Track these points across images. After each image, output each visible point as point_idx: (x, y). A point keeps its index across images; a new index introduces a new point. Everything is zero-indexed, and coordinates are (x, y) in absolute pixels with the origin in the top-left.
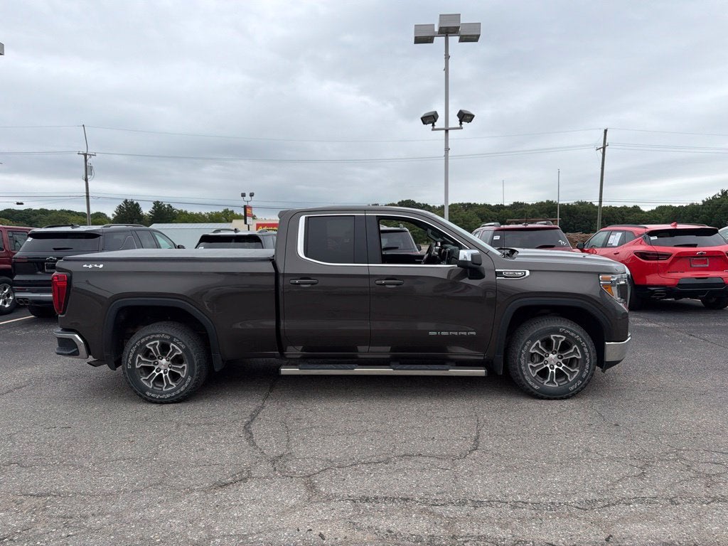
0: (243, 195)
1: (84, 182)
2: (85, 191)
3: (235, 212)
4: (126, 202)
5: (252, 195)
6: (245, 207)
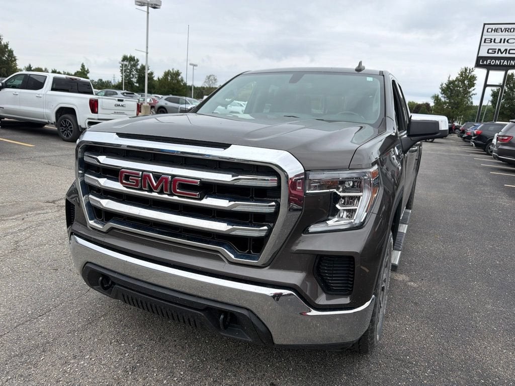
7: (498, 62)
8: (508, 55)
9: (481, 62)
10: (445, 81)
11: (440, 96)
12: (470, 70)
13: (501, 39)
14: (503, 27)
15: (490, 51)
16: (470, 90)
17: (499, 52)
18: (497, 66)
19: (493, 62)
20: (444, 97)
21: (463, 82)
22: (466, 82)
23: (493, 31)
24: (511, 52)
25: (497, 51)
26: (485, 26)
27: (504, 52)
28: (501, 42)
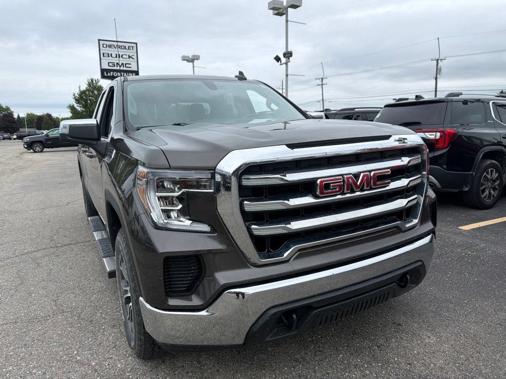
1: (435, 81)
2: (435, 87)
7: (119, 74)
8: (125, 69)
9: (105, 74)
10: (77, 92)
11: (76, 105)
12: (96, 81)
13: (116, 55)
14: (115, 44)
15: (110, 64)
17: (118, 66)
19: (115, 75)
20: (80, 107)
21: (93, 92)
22: (95, 92)
23: (108, 47)
24: (127, 65)
25: (116, 64)
26: (100, 41)
27: (122, 66)
28: (116, 57)
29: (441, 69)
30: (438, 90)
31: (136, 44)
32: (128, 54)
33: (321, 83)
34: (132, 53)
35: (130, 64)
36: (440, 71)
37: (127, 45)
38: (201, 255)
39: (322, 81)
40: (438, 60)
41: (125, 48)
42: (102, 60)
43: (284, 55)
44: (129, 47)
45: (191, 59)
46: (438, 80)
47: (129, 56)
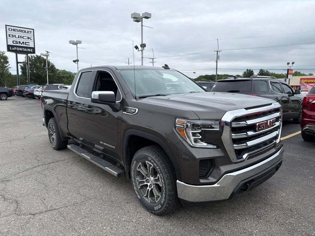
0: (288, 64)
1: (216, 63)
2: (216, 66)
3: (301, 73)
4: (247, 70)
5: (293, 63)
6: (288, 70)
7: (21, 49)
8: (25, 45)
9: (10, 48)
12: (2, 52)
13: (19, 36)
14: (18, 29)
15: (14, 42)
16: (7, 65)
17: (20, 43)
18: (21, 51)
19: (18, 49)
23: (13, 30)
24: (27, 44)
25: (18, 42)
26: (7, 26)
27: (23, 43)
28: (19, 37)
29: (219, 56)
30: (218, 68)
31: (33, 30)
32: (27, 36)
33: (152, 61)
34: (30, 35)
35: (29, 43)
36: (219, 57)
37: (27, 30)
38: (213, 159)
39: (153, 60)
40: (217, 52)
41: (25, 32)
42: (8, 39)
43: (141, 46)
44: (28, 31)
45: (75, 43)
46: (218, 63)
47: (28, 37)
